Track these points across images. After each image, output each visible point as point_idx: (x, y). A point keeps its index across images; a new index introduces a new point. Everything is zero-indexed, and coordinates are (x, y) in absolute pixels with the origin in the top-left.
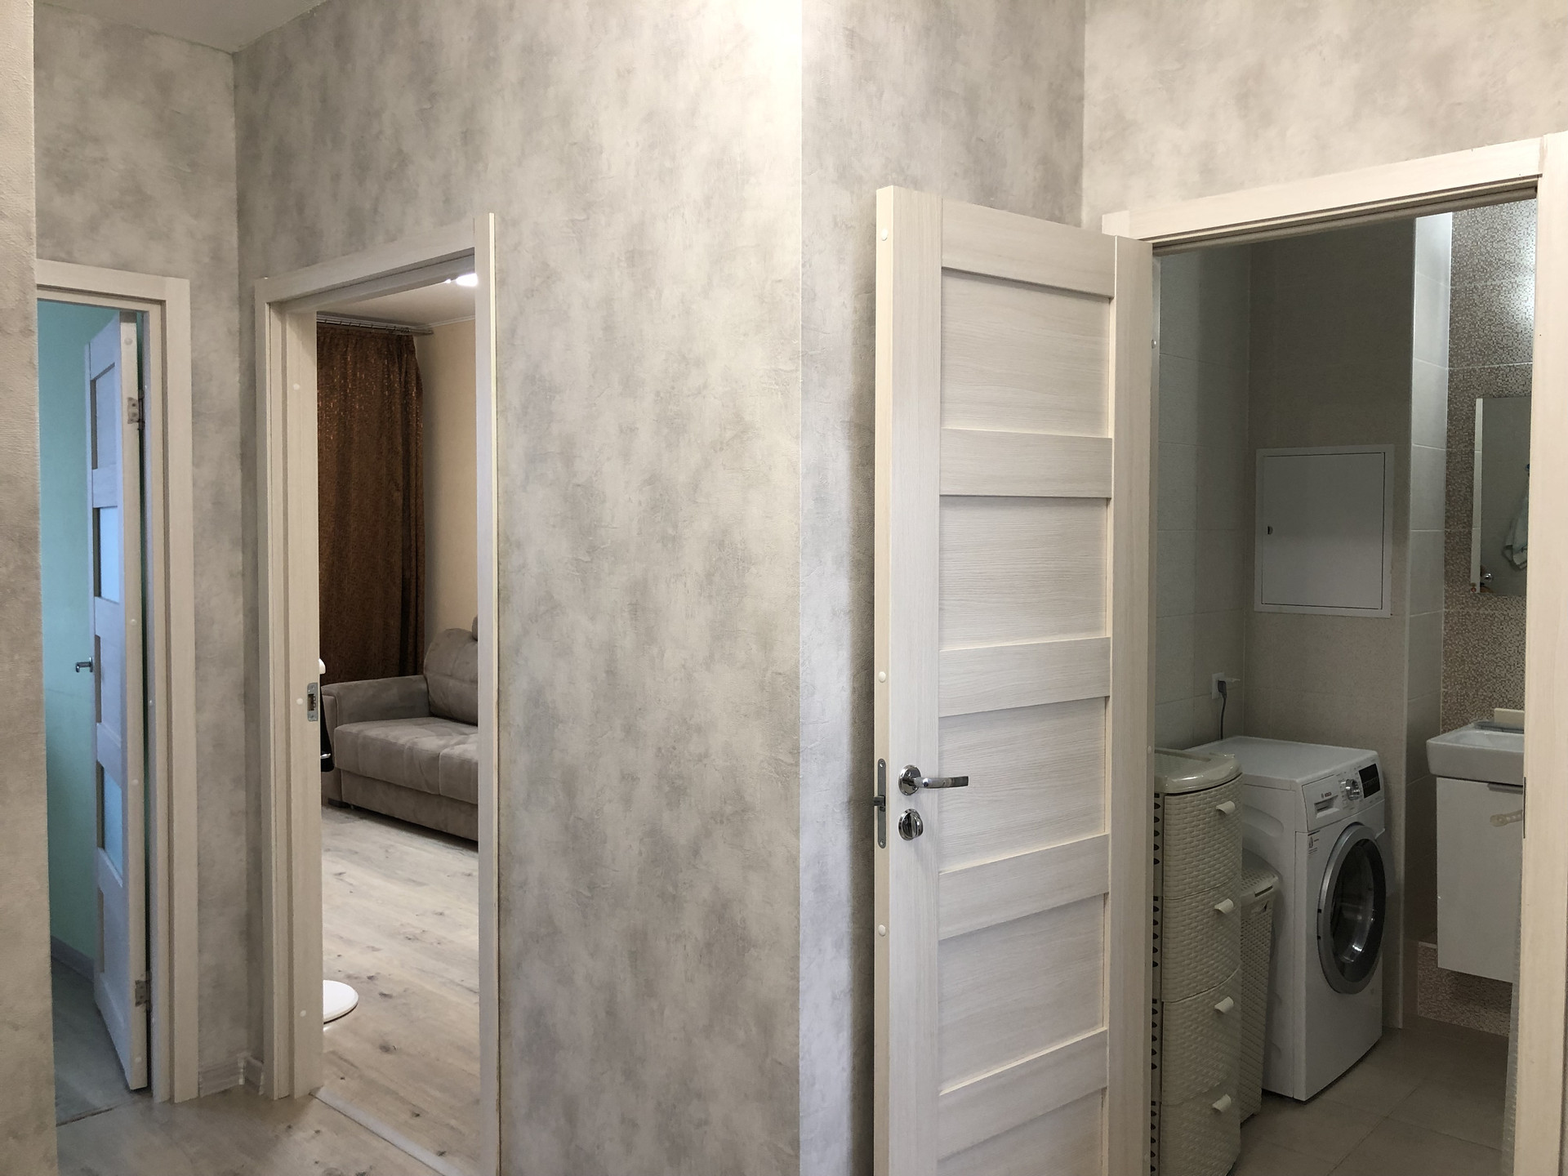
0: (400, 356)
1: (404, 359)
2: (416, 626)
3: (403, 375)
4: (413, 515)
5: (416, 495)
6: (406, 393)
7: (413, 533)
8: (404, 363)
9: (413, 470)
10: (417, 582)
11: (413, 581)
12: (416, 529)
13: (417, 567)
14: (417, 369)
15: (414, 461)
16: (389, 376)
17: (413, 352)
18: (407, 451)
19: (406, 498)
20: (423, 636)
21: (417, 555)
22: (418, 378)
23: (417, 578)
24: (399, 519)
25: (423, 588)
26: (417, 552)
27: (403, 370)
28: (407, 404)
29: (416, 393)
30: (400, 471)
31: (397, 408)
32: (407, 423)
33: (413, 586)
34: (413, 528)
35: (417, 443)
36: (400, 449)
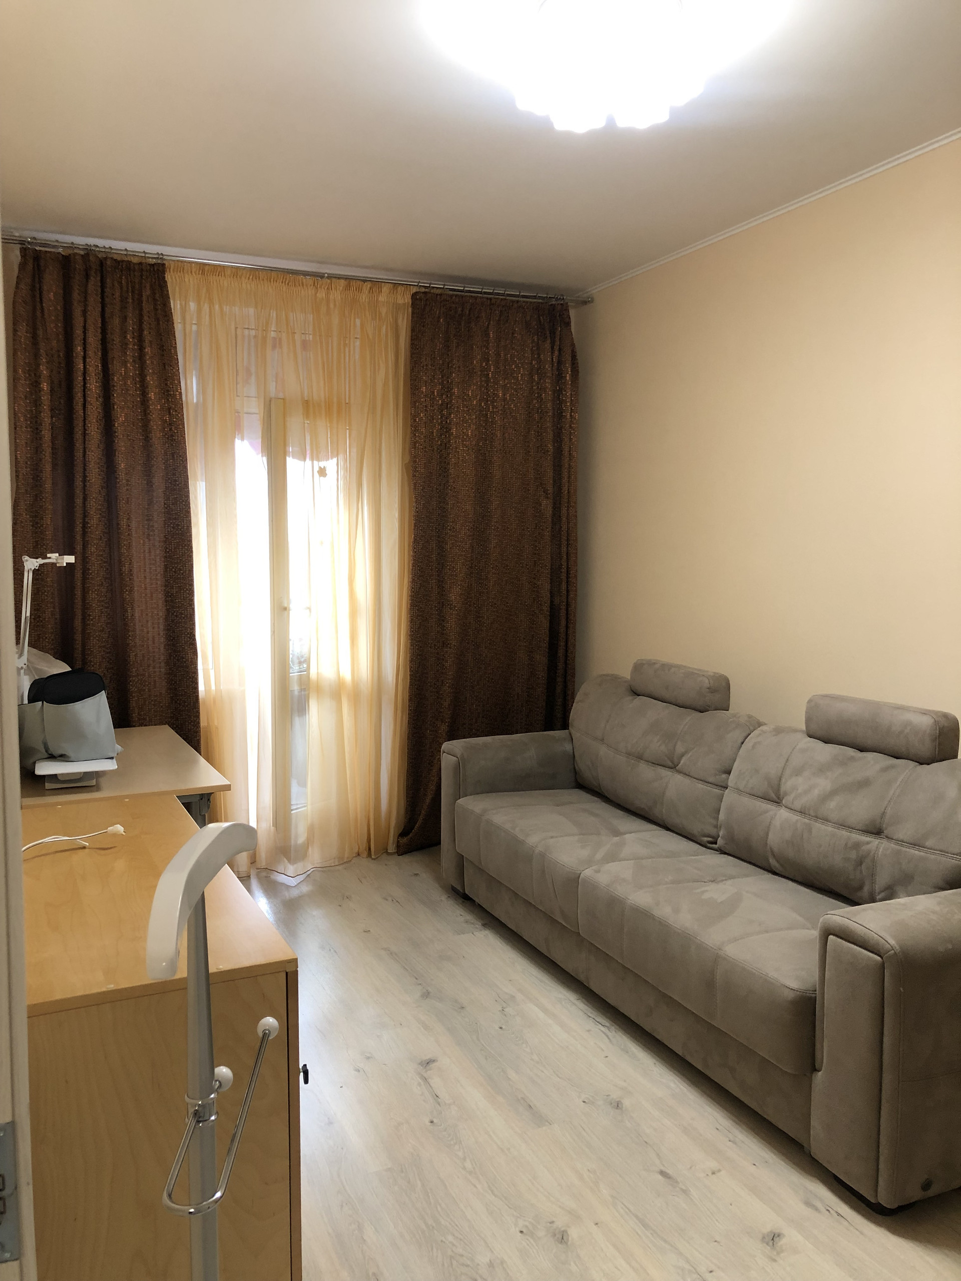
0: (553, 333)
1: (558, 333)
2: (566, 663)
3: (556, 353)
4: (564, 527)
5: (569, 502)
6: (559, 376)
7: (564, 549)
8: (557, 339)
9: (565, 474)
10: (567, 610)
11: (563, 607)
12: (568, 545)
13: (568, 591)
14: (573, 345)
15: (566, 460)
16: (539, 355)
17: (568, 324)
18: (559, 452)
19: (557, 507)
20: (573, 675)
21: (568, 577)
22: (574, 357)
23: (568, 605)
24: (547, 534)
25: (575, 616)
26: (568, 573)
27: (556, 348)
28: (561, 390)
29: (572, 376)
30: (550, 473)
31: (548, 395)
32: (559, 415)
33: (563, 613)
34: (564, 543)
35: (571, 439)
36: (550, 446)
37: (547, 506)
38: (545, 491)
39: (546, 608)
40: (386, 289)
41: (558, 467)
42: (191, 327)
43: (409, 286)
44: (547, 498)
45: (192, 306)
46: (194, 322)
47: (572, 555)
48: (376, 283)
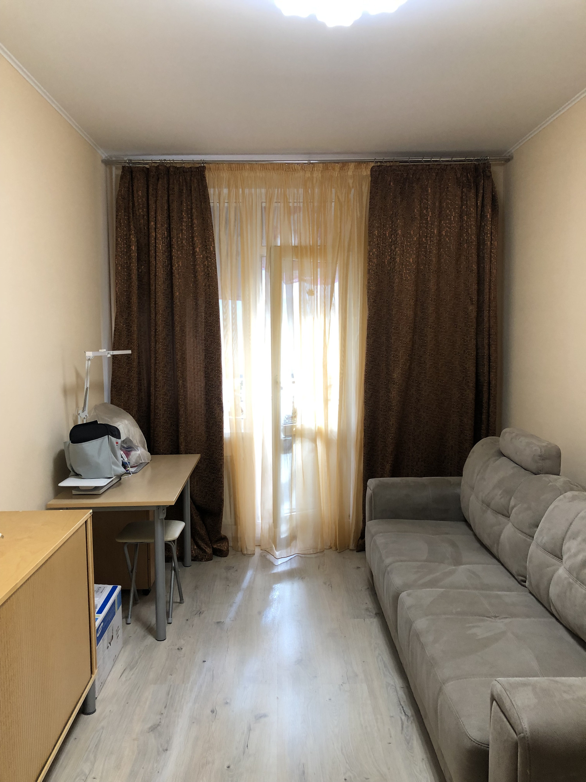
0: (478, 185)
2: (488, 425)
3: (480, 198)
4: (486, 325)
5: (489, 307)
6: (482, 216)
7: (486, 341)
8: (481, 189)
9: (487, 286)
10: (489, 386)
11: (486, 384)
12: (489, 338)
13: (490, 372)
14: (494, 192)
15: (487, 276)
16: (466, 201)
17: (490, 177)
18: (481, 270)
19: (480, 311)
21: (489, 362)
22: (494, 200)
23: (489, 383)
24: (473, 330)
25: (495, 391)
26: (490, 358)
28: (483, 226)
29: (492, 215)
30: (474, 286)
31: (473, 230)
32: (482, 244)
34: (486, 336)
35: (491, 261)
36: (475, 267)
37: (472, 309)
38: (471, 299)
39: (472, 384)
40: (352, 166)
41: (480, 281)
42: (224, 205)
43: (368, 162)
44: (472, 304)
45: (225, 191)
46: (226, 201)
47: (492, 346)
48: (344, 164)
